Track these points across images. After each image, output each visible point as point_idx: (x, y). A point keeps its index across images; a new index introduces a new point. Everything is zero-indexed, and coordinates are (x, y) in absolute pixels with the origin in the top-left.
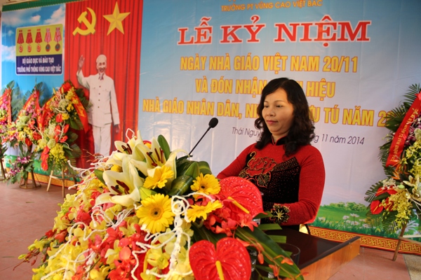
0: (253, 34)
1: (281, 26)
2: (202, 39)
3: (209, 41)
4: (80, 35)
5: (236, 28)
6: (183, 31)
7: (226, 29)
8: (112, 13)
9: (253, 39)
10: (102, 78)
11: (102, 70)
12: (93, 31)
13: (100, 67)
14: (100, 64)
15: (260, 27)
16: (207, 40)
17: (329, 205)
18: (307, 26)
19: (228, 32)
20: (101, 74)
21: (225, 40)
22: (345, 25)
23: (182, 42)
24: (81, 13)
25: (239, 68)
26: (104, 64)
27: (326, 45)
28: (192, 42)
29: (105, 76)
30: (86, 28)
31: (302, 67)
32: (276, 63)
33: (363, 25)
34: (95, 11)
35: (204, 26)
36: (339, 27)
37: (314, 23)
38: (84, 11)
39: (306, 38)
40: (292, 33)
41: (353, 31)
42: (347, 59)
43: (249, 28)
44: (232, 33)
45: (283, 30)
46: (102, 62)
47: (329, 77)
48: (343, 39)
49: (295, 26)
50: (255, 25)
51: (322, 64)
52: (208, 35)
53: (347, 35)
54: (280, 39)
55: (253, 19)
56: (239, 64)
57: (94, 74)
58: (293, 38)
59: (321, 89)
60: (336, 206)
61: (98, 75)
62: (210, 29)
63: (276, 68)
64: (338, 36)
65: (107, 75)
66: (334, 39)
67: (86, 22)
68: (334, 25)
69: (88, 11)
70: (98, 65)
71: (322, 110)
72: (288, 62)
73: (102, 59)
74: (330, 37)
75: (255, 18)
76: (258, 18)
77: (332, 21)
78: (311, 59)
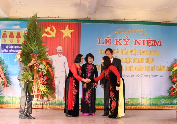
0: (126, 42)
1: (136, 40)
2: (107, 43)
3: (110, 44)
4: (46, 37)
5: (120, 40)
6: (99, 40)
7: (116, 40)
8: (65, 29)
9: (126, 44)
10: (60, 56)
11: (59, 53)
12: (54, 36)
13: (58, 51)
14: (59, 50)
15: (129, 40)
16: (109, 43)
17: (155, 97)
18: (144, 41)
19: (117, 41)
20: (59, 55)
21: (116, 44)
22: (155, 41)
23: (99, 43)
24: (47, 28)
25: (122, 54)
26: (61, 50)
27: (150, 47)
28: (103, 44)
29: (61, 55)
30: (50, 34)
31: (143, 53)
32: (135, 52)
33: (160, 41)
34: (55, 27)
35: (108, 38)
36: (153, 41)
37: (146, 40)
38: (49, 27)
39: (144, 45)
40: (139, 43)
41: (157, 43)
42: (156, 51)
43: (125, 40)
44: (119, 42)
45: (136, 42)
46: (60, 49)
47: (152, 56)
48: (154, 45)
49: (140, 40)
50: (127, 39)
51: (149, 53)
52: (110, 41)
53: (156, 44)
54: (135, 44)
55: (126, 37)
56: (122, 52)
57: (55, 54)
58: (140, 44)
59: (150, 60)
60: (157, 97)
61: (57, 55)
62: (110, 39)
63: (135, 54)
64: (153, 44)
65: (63, 55)
66: (152, 45)
67: (50, 32)
68: (152, 41)
69: (51, 27)
70: (57, 50)
71: (150, 67)
72: (139, 52)
73: (59, 48)
74: (151, 44)
75: (127, 37)
76: (128, 37)
77: (151, 40)
78: (146, 51)
